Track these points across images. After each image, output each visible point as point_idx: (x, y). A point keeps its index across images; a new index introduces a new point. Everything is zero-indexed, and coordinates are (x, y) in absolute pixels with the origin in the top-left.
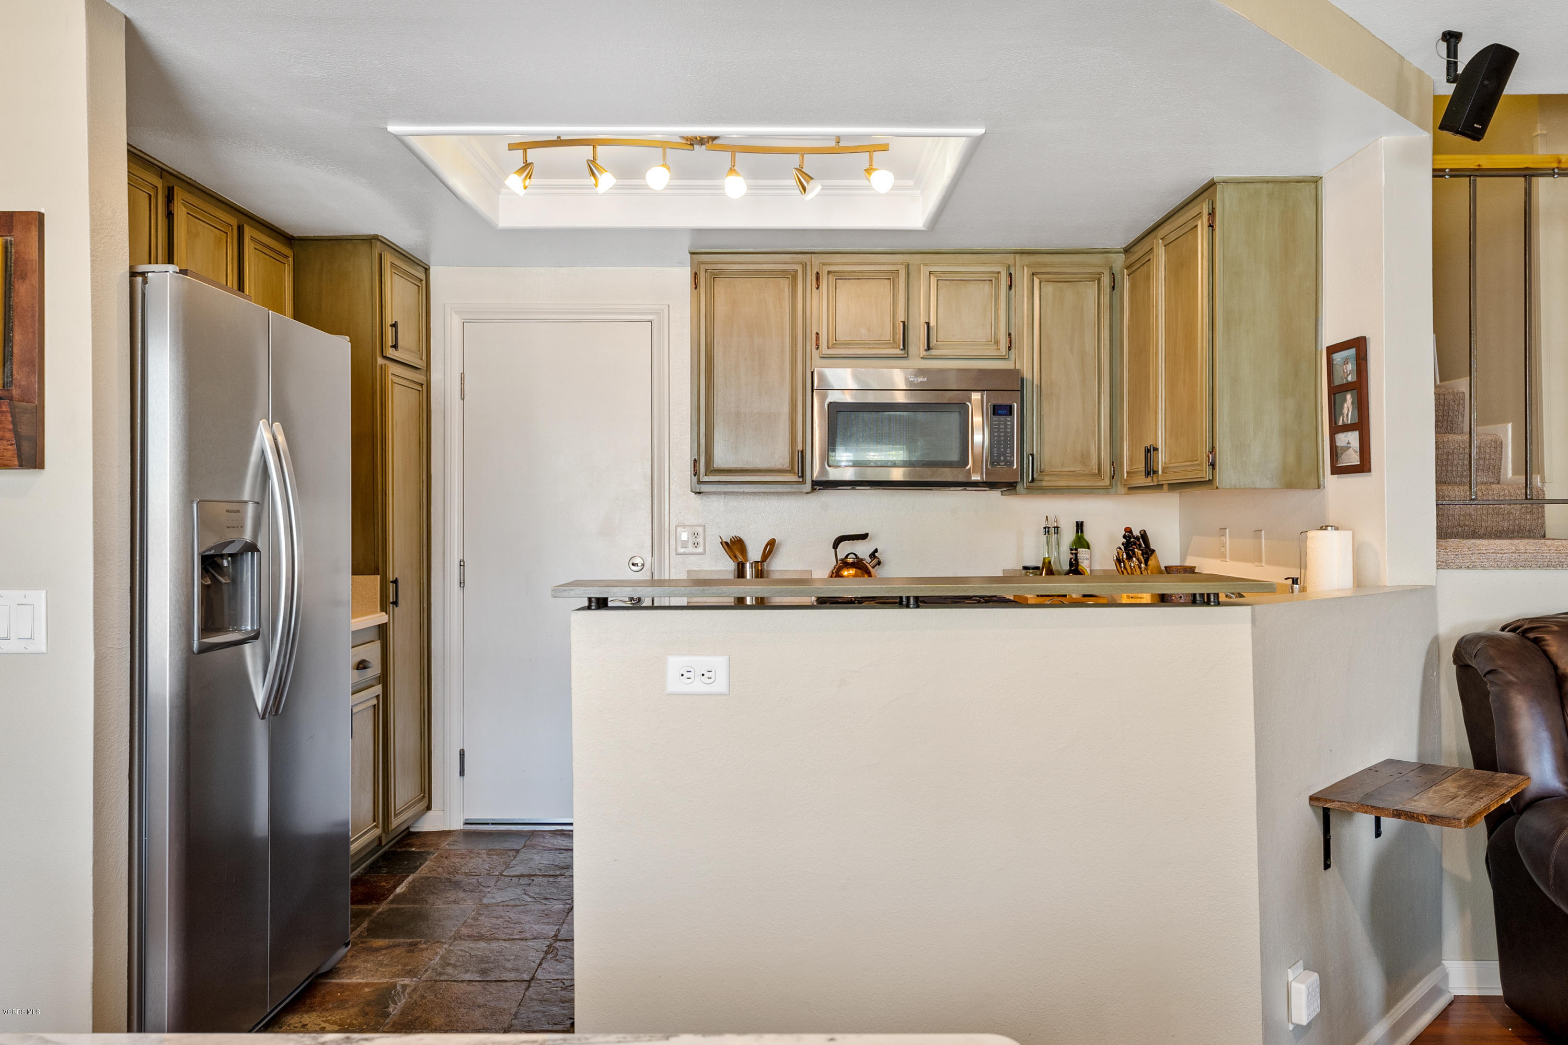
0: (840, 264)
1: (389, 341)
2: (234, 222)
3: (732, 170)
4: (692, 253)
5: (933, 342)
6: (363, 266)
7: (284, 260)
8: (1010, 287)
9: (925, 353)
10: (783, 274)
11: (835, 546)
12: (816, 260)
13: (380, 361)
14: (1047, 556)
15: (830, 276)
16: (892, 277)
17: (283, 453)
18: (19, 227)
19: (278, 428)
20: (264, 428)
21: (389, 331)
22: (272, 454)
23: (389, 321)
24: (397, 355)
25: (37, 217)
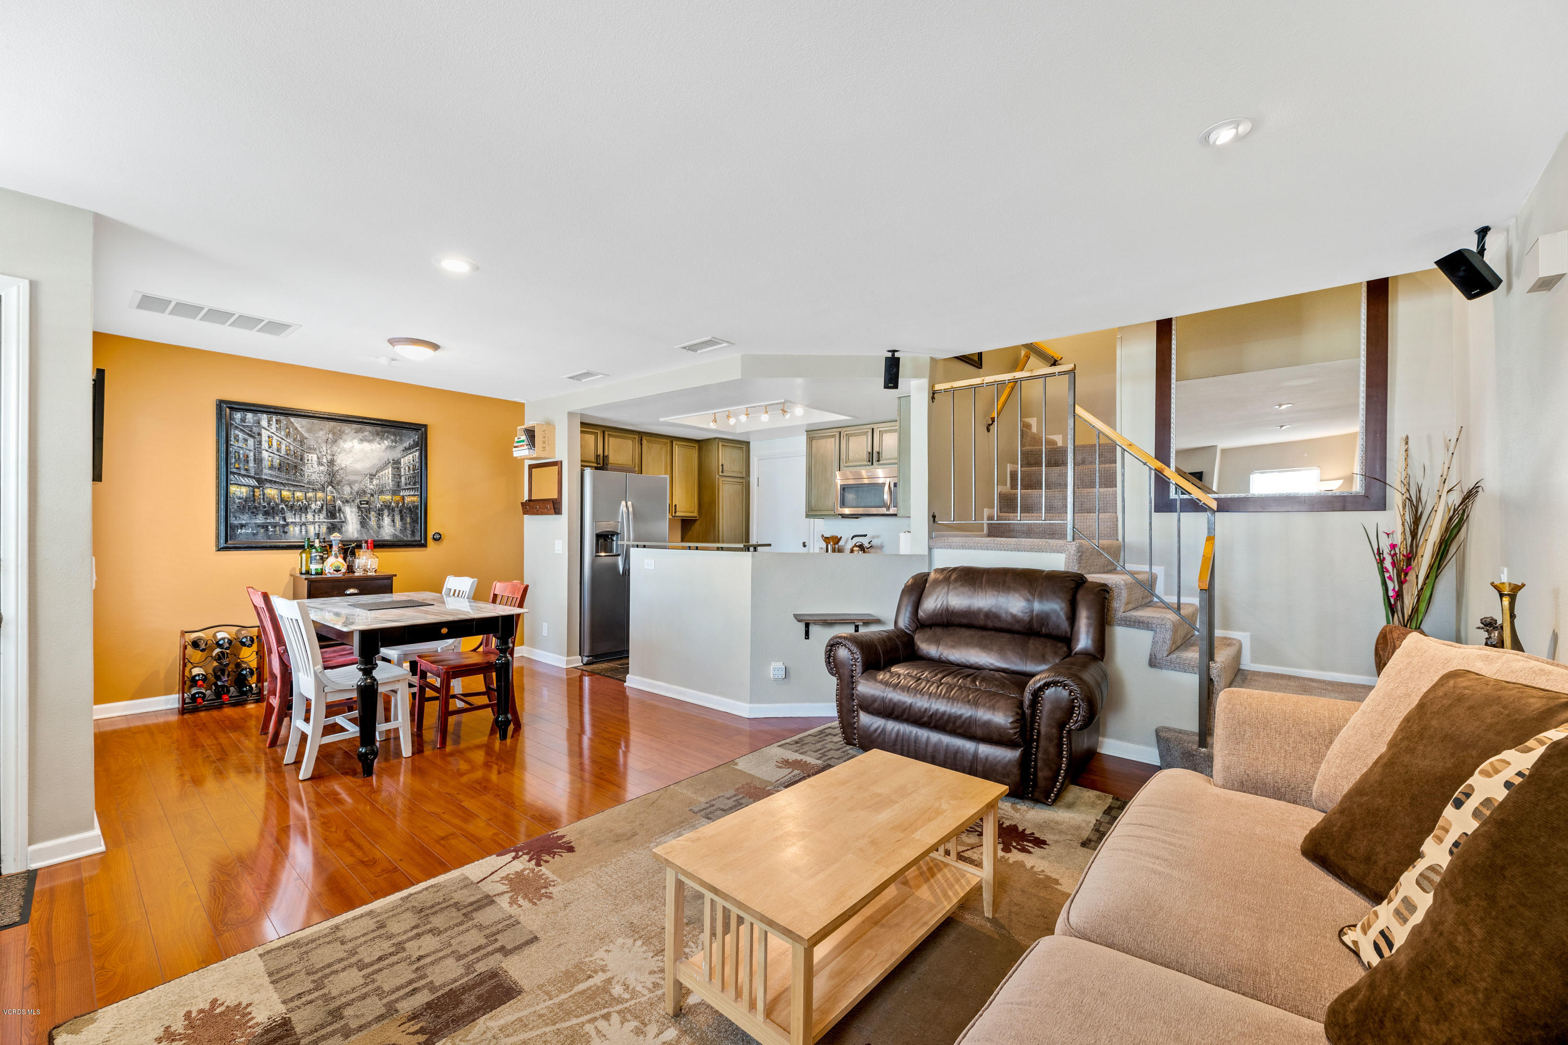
0: (850, 431)
1: (721, 470)
4: (807, 431)
5: (880, 458)
6: (714, 446)
7: (693, 448)
9: (877, 463)
10: (832, 436)
11: (852, 538)
12: (844, 429)
13: (717, 477)
15: (847, 436)
16: (867, 434)
17: (631, 509)
18: (558, 464)
19: (629, 503)
20: (623, 503)
21: (721, 467)
22: (625, 509)
23: (720, 464)
24: (724, 474)
25: (561, 462)
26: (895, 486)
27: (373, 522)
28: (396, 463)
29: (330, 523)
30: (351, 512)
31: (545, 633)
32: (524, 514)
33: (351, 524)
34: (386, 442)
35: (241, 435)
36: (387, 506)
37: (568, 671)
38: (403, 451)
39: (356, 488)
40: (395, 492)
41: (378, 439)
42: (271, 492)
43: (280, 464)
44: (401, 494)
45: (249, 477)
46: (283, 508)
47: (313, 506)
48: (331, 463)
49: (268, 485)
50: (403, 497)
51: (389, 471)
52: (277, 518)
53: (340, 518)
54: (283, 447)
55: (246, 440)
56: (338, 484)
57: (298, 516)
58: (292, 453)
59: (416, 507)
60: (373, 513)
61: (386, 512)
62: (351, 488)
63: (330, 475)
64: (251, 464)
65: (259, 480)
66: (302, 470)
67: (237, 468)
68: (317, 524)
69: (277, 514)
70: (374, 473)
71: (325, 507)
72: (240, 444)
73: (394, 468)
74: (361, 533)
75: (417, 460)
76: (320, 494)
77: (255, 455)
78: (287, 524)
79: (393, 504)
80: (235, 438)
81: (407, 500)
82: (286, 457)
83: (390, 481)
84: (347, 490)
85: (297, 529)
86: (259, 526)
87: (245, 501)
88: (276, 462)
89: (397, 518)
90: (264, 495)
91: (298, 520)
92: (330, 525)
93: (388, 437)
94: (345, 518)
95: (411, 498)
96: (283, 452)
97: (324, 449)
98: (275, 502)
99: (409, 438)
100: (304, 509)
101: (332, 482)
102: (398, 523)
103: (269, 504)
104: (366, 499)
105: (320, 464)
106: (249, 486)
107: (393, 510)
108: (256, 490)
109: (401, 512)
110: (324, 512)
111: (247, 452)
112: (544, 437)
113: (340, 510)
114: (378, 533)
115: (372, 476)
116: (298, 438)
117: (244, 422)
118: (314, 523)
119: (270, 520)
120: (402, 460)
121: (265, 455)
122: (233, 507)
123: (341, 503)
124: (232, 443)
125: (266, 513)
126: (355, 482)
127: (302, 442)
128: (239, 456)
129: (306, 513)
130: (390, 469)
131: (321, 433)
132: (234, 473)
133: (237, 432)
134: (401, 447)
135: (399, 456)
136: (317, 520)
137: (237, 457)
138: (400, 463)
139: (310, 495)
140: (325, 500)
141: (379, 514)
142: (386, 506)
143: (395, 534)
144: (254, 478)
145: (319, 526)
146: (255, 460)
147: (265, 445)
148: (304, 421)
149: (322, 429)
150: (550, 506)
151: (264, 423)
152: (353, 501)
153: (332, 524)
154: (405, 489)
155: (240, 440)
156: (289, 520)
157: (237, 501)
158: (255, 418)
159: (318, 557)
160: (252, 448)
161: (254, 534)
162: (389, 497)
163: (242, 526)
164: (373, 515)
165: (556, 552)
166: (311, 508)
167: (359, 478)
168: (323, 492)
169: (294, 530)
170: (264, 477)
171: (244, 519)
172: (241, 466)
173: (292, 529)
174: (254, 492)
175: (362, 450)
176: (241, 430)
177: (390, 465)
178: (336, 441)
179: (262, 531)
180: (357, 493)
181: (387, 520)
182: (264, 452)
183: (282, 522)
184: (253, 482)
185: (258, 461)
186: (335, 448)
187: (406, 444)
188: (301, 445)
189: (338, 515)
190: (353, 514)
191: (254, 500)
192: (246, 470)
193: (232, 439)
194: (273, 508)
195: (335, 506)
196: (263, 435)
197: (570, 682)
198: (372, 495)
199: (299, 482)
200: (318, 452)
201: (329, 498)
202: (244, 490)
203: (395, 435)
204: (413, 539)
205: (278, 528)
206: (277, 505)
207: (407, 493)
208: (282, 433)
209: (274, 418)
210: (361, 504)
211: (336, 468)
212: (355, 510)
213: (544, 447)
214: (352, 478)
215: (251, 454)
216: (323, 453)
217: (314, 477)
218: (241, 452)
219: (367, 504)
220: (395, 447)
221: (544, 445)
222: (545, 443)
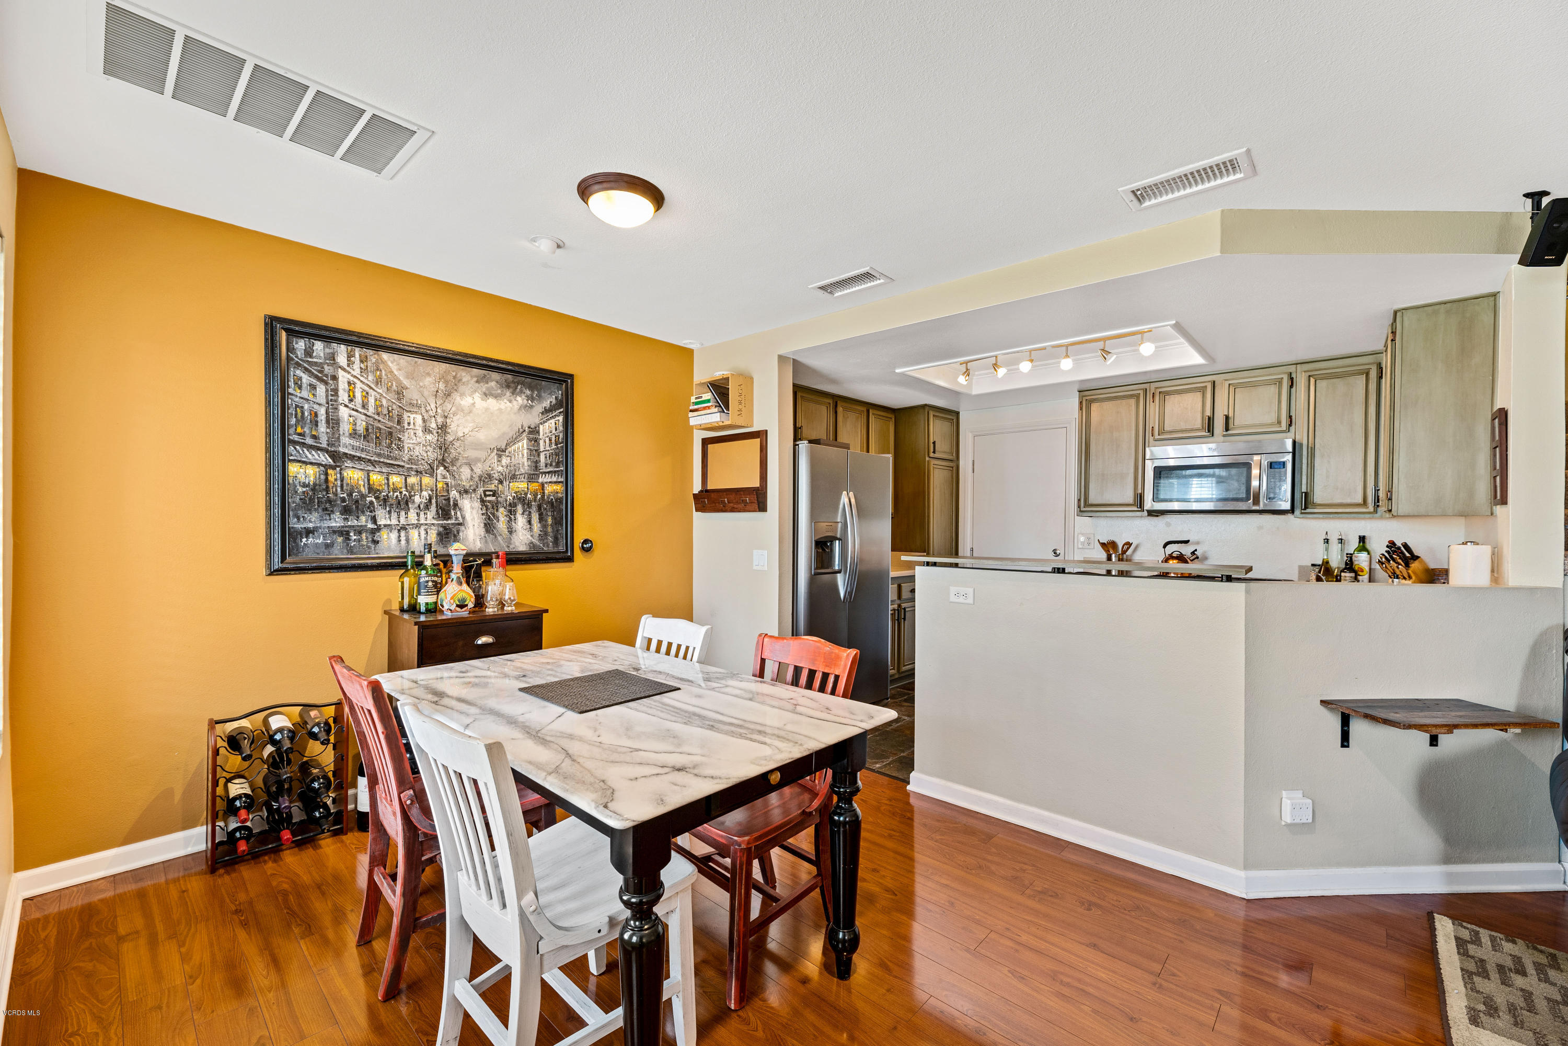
0: (1167, 386)
1: (932, 450)
2: (865, 409)
3: (1067, 356)
4: (1079, 392)
5: (1231, 425)
6: (922, 418)
7: (890, 420)
8: (1291, 386)
9: (1225, 433)
10: (1131, 396)
11: (1165, 546)
12: (1153, 386)
13: (927, 459)
14: (1325, 558)
15: (1161, 394)
16: (1203, 390)
17: (854, 502)
18: (761, 435)
19: (851, 494)
20: (845, 492)
21: (932, 445)
22: (847, 502)
23: (932, 441)
24: (936, 455)
25: (766, 431)
26: (1271, 468)
27: (502, 525)
28: (534, 431)
29: (442, 526)
30: (472, 508)
32: (698, 509)
33: (471, 527)
34: (519, 398)
35: (306, 379)
36: (521, 499)
38: (542, 413)
39: (479, 469)
40: (532, 478)
41: (508, 394)
42: (354, 475)
43: (367, 430)
44: (540, 480)
45: (319, 449)
46: (371, 503)
47: (417, 499)
48: (443, 428)
49: (349, 463)
50: (543, 485)
51: (523, 444)
52: (363, 518)
53: (457, 519)
54: (372, 400)
55: (313, 387)
56: (453, 463)
57: (394, 515)
58: (385, 412)
59: (559, 500)
60: (501, 510)
61: (520, 508)
62: (472, 470)
63: (441, 448)
64: (322, 428)
65: (335, 456)
66: (400, 439)
67: (300, 434)
68: (423, 528)
69: (363, 512)
70: (503, 447)
71: (434, 501)
72: (305, 394)
73: (530, 440)
74: (486, 542)
75: (561, 428)
76: (427, 480)
77: (327, 413)
78: (379, 529)
79: (529, 496)
80: (296, 383)
81: (549, 489)
82: (376, 417)
83: (525, 459)
84: (465, 473)
85: (394, 535)
86: (334, 532)
87: (313, 490)
88: (361, 427)
89: (535, 517)
90: (342, 480)
91: (394, 522)
92: (441, 529)
93: (521, 392)
94: (463, 518)
95: (553, 488)
96: (371, 410)
97: (433, 406)
98: (359, 492)
99: (550, 394)
100: (403, 504)
101: (444, 460)
102: (536, 526)
103: (350, 495)
104: (493, 487)
105: (426, 430)
106: (319, 465)
107: (529, 505)
108: (330, 471)
109: (539, 507)
110: (433, 508)
111: (316, 406)
112: (740, 395)
113: (456, 505)
114: (509, 541)
115: (501, 452)
116: (394, 387)
117: (311, 357)
118: (418, 526)
119: (353, 522)
120: (541, 427)
121: (344, 412)
122: (294, 501)
123: (457, 495)
124: (291, 390)
125: (346, 511)
126: (478, 460)
127: (400, 394)
128: (303, 413)
129: (407, 510)
130: (525, 441)
131: (428, 381)
132: (295, 443)
133: (299, 373)
134: (539, 408)
135: (537, 421)
136: (422, 521)
137: (299, 414)
138: (538, 432)
139: (412, 480)
140: (434, 490)
141: (510, 511)
142: (519, 499)
143: (532, 543)
144: (327, 451)
145: (426, 530)
146: (328, 422)
147: (343, 397)
148: (403, 360)
149: (428, 374)
150: (750, 499)
151: (342, 360)
152: (474, 490)
153: (444, 527)
154: (545, 473)
155: (304, 386)
156: (382, 522)
157: (300, 490)
158: (328, 351)
159: (430, 584)
160: (323, 401)
161: (328, 546)
162: (523, 485)
163: (309, 532)
164: (502, 513)
166: (414, 502)
167: (482, 454)
168: (432, 476)
169: (389, 538)
170: (342, 450)
171: (312, 520)
172: (307, 430)
173: (385, 537)
174: (326, 474)
175: (487, 409)
176: (306, 369)
177: (525, 434)
178: (449, 395)
179: (340, 539)
180: (480, 477)
181: (521, 521)
182: (342, 408)
183: (370, 526)
184: (325, 459)
185: (333, 422)
186: (448, 406)
187: (546, 404)
188: (399, 399)
189: (453, 514)
190: (475, 512)
191: (327, 487)
192: (315, 437)
193: (291, 384)
194: (357, 502)
195: (449, 499)
196: (340, 379)
198: (501, 482)
199: (396, 459)
200: (423, 410)
201: (440, 485)
202: (311, 471)
203: (531, 388)
204: (556, 550)
205: (364, 535)
206: (363, 497)
207: (547, 478)
208: (370, 378)
209: (357, 352)
210: (486, 495)
211: (450, 438)
212: (477, 504)
213: (740, 410)
214: (472, 454)
215: (322, 411)
216: (431, 413)
217: (418, 451)
218: (306, 406)
219: (494, 495)
220: (531, 407)
221: (740, 407)
222: (743, 405)
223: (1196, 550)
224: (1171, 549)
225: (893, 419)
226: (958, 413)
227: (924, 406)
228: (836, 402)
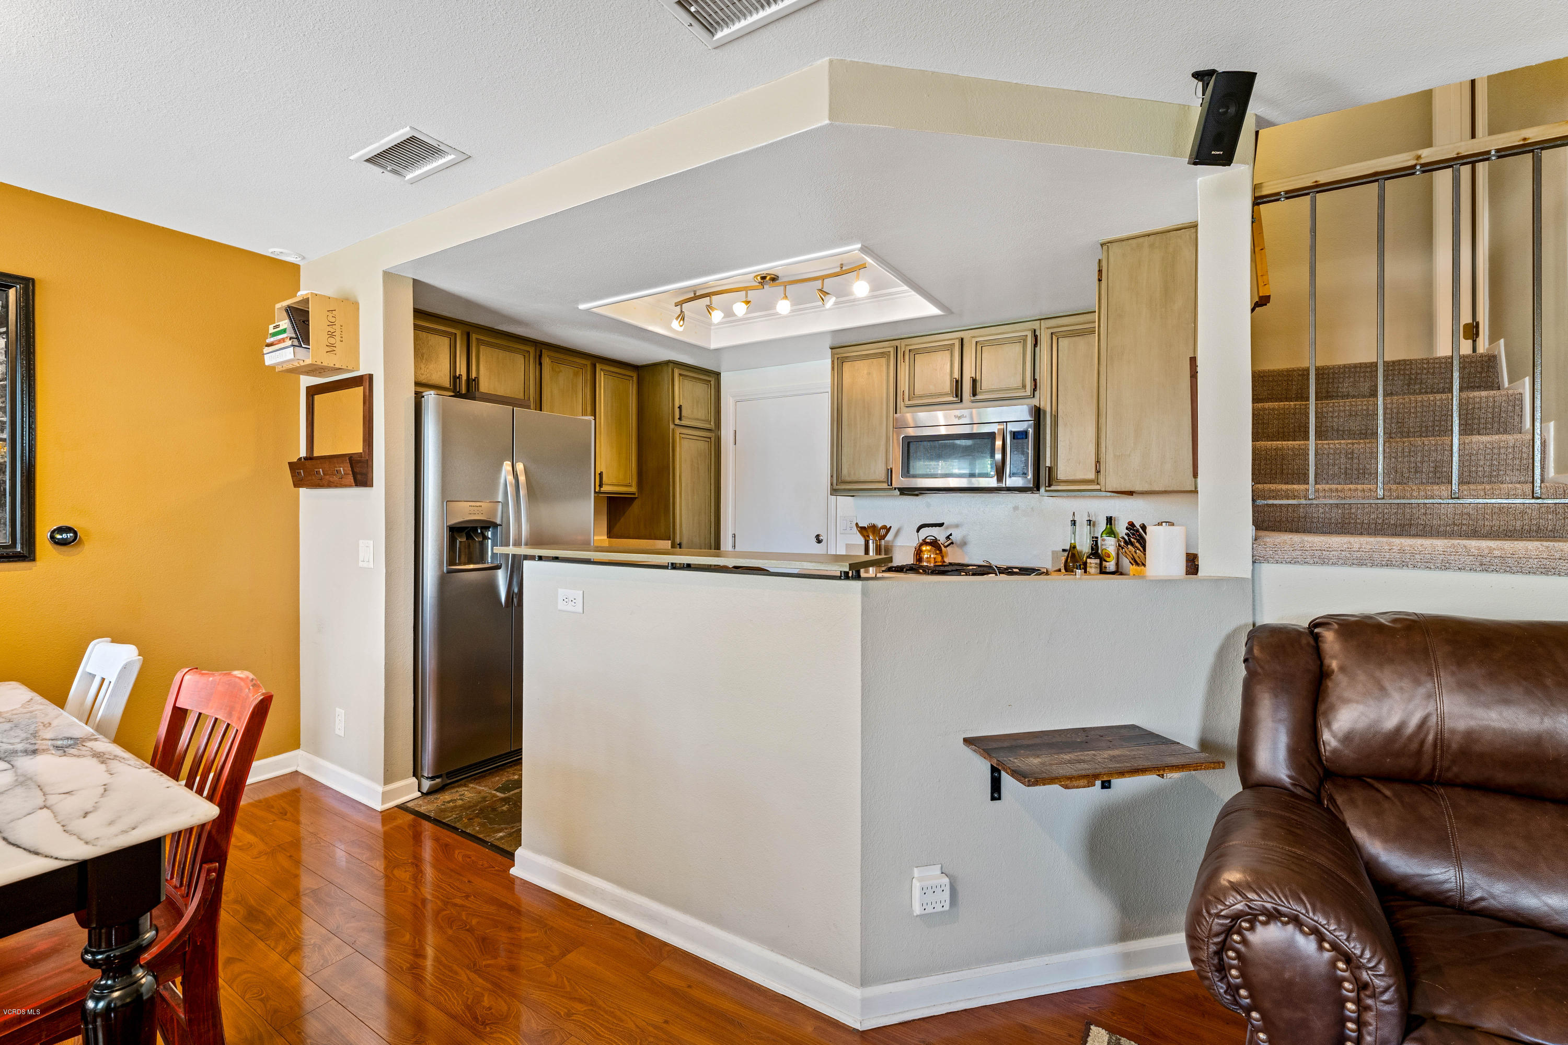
0: (916, 344)
1: (677, 416)
2: (588, 363)
3: (786, 297)
4: (832, 348)
5: (978, 390)
6: (666, 376)
7: (630, 378)
8: (1035, 345)
9: (972, 398)
10: (883, 355)
11: (918, 531)
12: (904, 342)
13: (672, 426)
14: (1073, 542)
15: (911, 353)
16: (950, 348)
17: (522, 479)
18: (364, 382)
19: (520, 467)
20: (507, 466)
21: (677, 411)
22: (510, 478)
23: (677, 405)
24: (683, 423)
25: (371, 377)
26: (1014, 439)
31: (339, 728)
32: (298, 483)
37: (387, 816)
112: (332, 324)
150: (344, 468)
165: (361, 564)
197: (389, 841)
213: (332, 345)
221: (332, 341)
222: (338, 338)
223: (951, 535)
224: (925, 532)
225: (635, 379)
226: (718, 375)
227: (668, 363)
228: (541, 351)
